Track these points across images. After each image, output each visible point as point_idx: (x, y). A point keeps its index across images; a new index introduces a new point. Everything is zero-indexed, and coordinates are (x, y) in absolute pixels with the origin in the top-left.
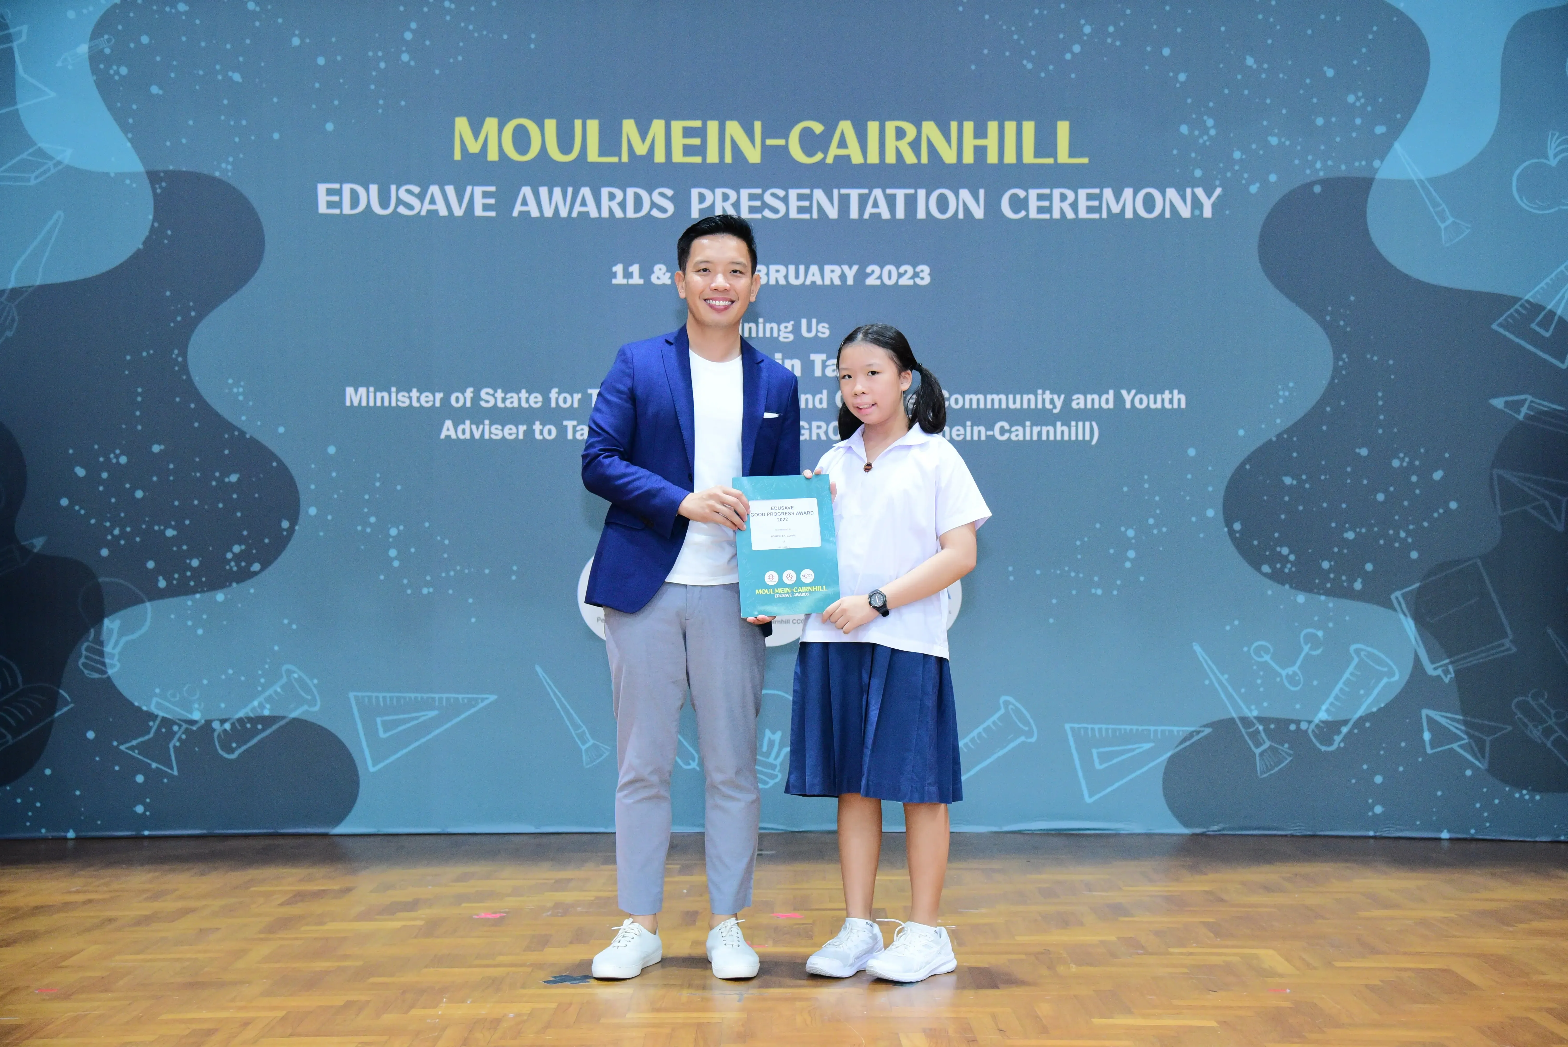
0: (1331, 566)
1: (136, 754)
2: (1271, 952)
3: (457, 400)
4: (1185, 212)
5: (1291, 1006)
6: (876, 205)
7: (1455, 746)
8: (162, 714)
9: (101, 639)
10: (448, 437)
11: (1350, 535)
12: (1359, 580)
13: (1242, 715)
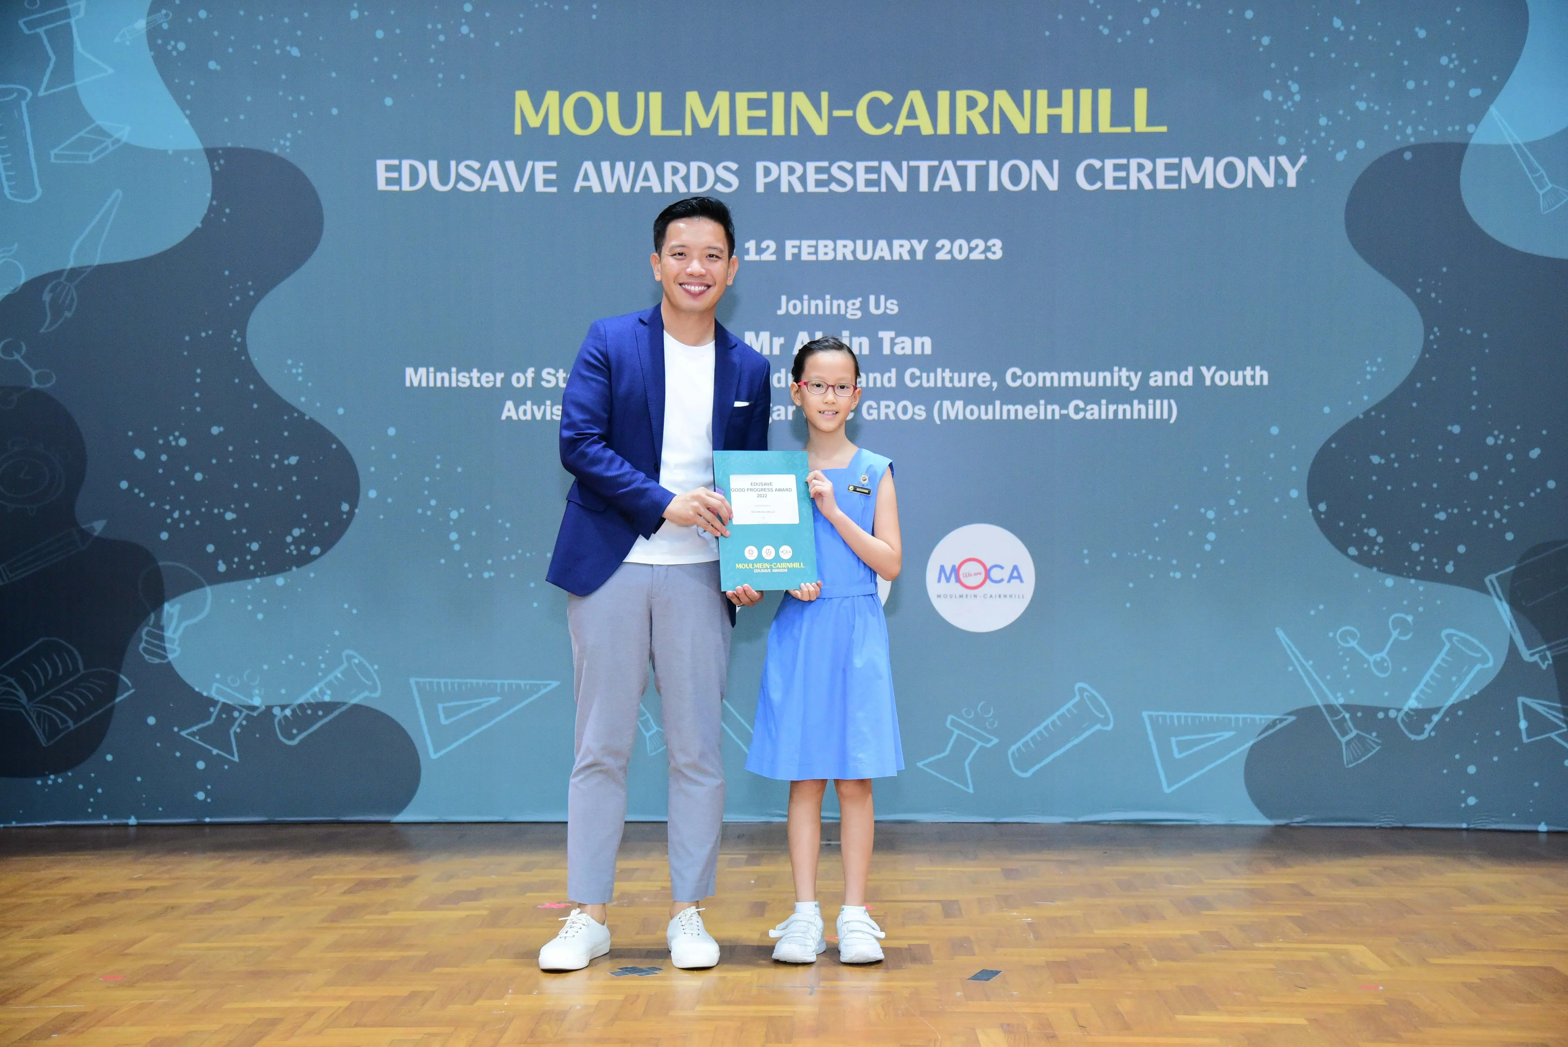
0: (1421, 548)
1: (196, 740)
2: (1362, 948)
3: (518, 379)
4: (1268, 181)
5: (1385, 1004)
6: (946, 177)
7: (1553, 735)
8: (222, 700)
9: (162, 624)
10: (509, 418)
11: (1442, 516)
12: (1451, 563)
13: (1327, 703)
